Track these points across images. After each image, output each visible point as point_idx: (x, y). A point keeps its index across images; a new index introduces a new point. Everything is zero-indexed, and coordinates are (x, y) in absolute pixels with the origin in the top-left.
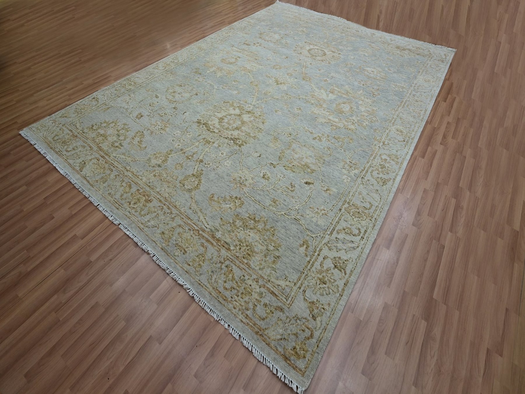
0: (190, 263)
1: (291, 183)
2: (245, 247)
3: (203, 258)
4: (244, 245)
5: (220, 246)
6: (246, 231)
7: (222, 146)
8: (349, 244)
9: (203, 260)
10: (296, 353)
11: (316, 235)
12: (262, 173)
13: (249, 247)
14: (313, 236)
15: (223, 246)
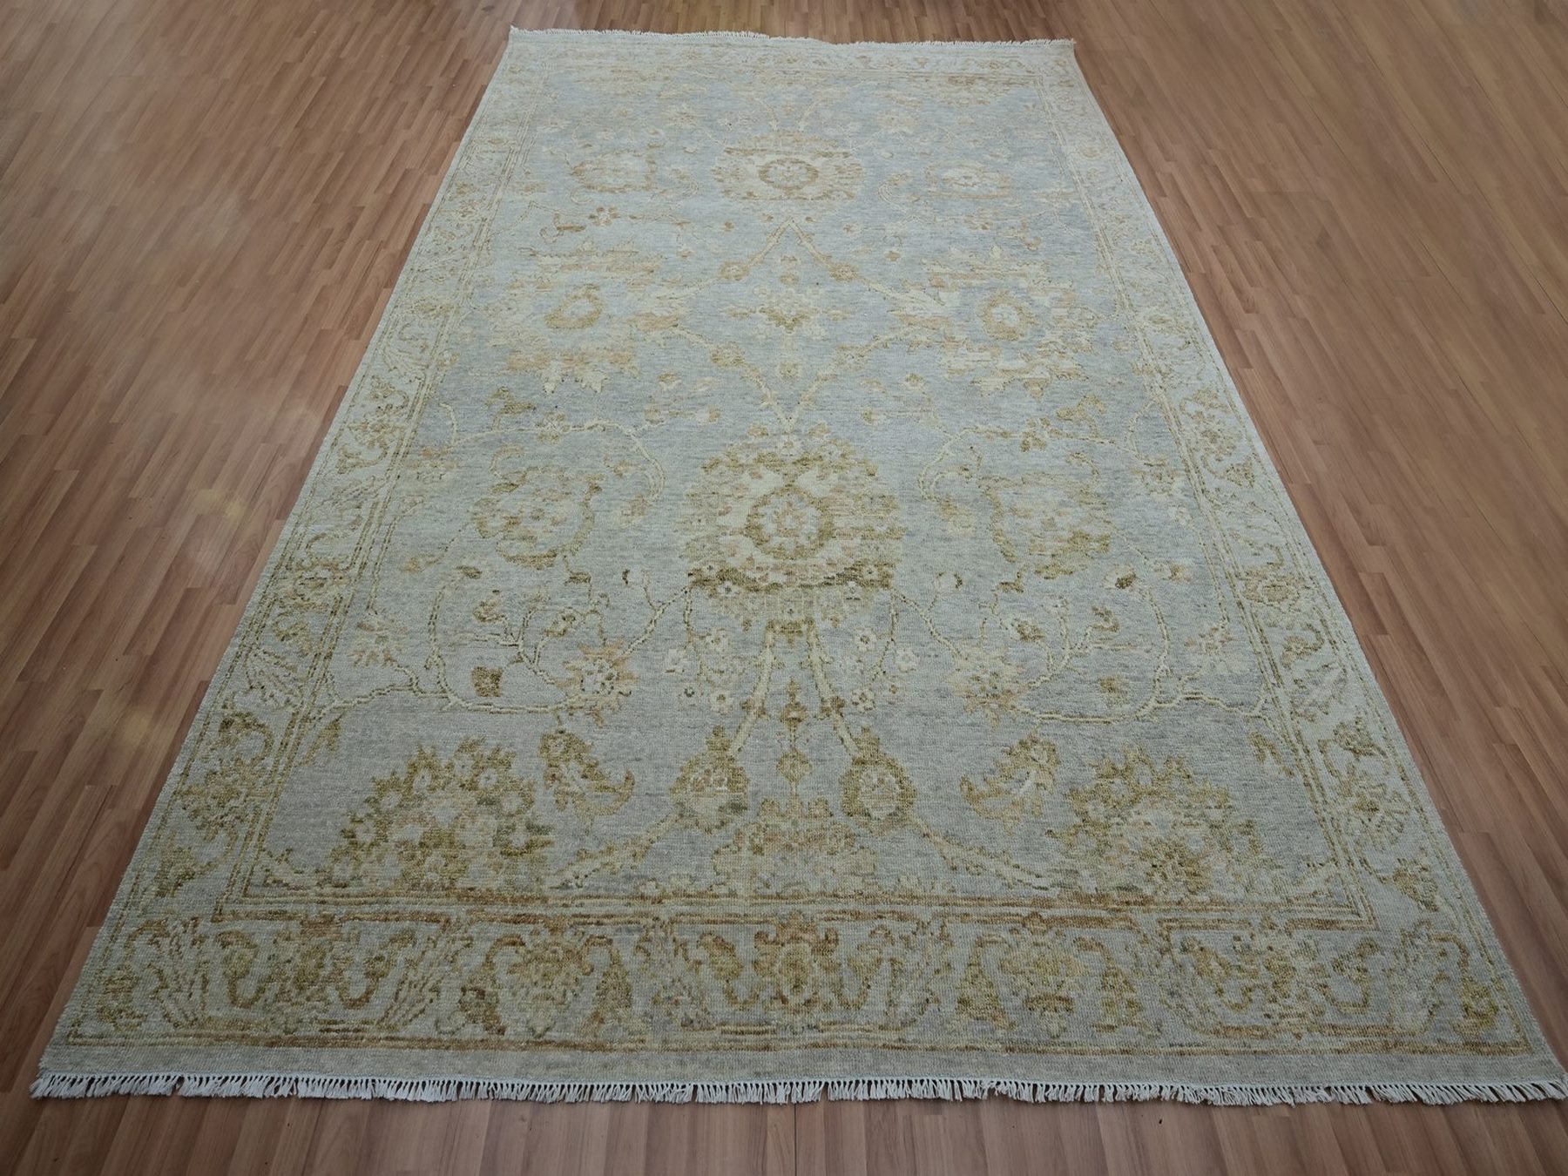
0: (1110, 1021)
1: (1095, 609)
2: (1170, 863)
3: (1121, 979)
4: (1162, 857)
5: (1119, 910)
6: (1130, 820)
7: (841, 617)
8: (1327, 678)
9: (1125, 982)
10: (1478, 1014)
11: (1259, 707)
12: (1010, 627)
13: (1177, 856)
14: (1256, 712)
15: (1128, 903)
